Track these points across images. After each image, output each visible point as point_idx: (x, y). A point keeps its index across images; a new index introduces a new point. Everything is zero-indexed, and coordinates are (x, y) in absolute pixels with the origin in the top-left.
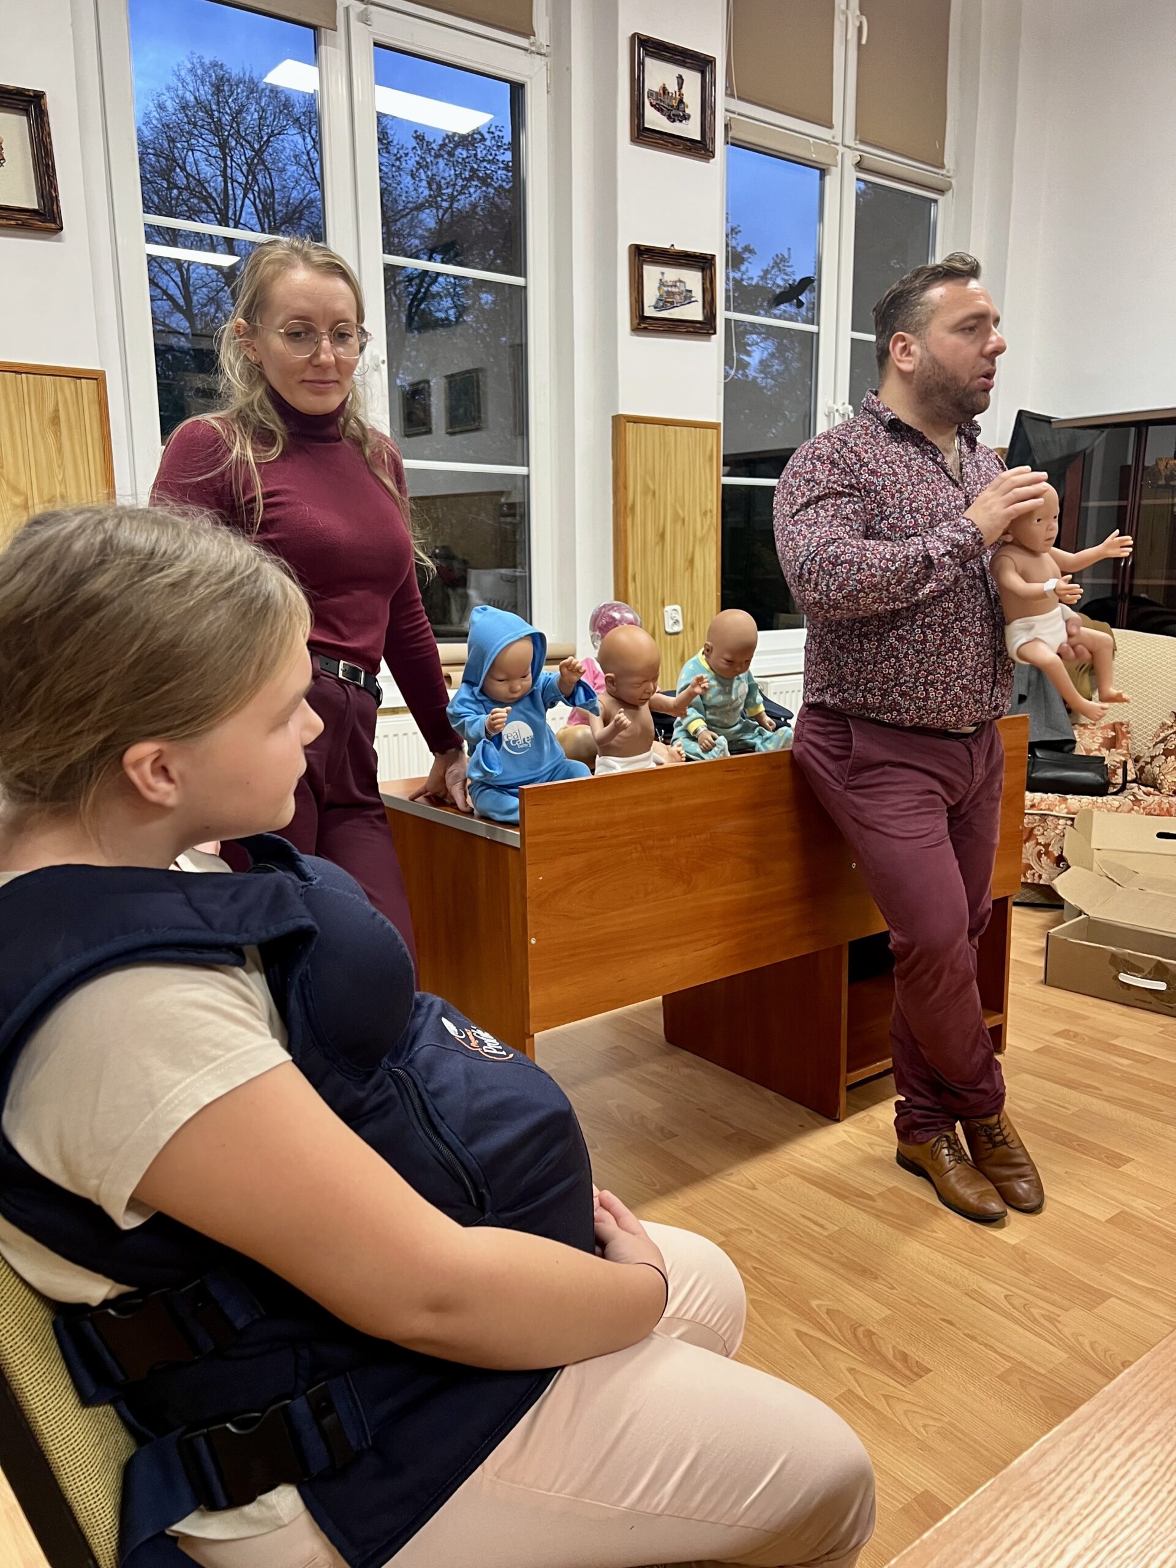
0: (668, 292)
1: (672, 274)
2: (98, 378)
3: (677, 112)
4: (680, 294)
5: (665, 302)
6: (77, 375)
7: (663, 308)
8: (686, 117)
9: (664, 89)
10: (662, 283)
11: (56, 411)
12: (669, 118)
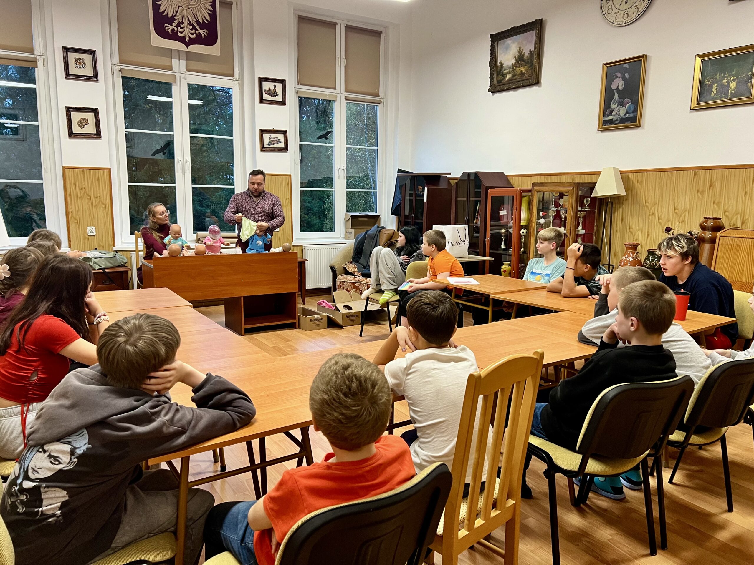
0: (272, 141)
1: (273, 136)
2: (109, 170)
3: (274, 94)
4: (276, 141)
5: (271, 143)
6: (104, 169)
7: (271, 145)
8: (277, 95)
9: (270, 89)
10: (270, 138)
11: (99, 177)
12: (271, 96)
